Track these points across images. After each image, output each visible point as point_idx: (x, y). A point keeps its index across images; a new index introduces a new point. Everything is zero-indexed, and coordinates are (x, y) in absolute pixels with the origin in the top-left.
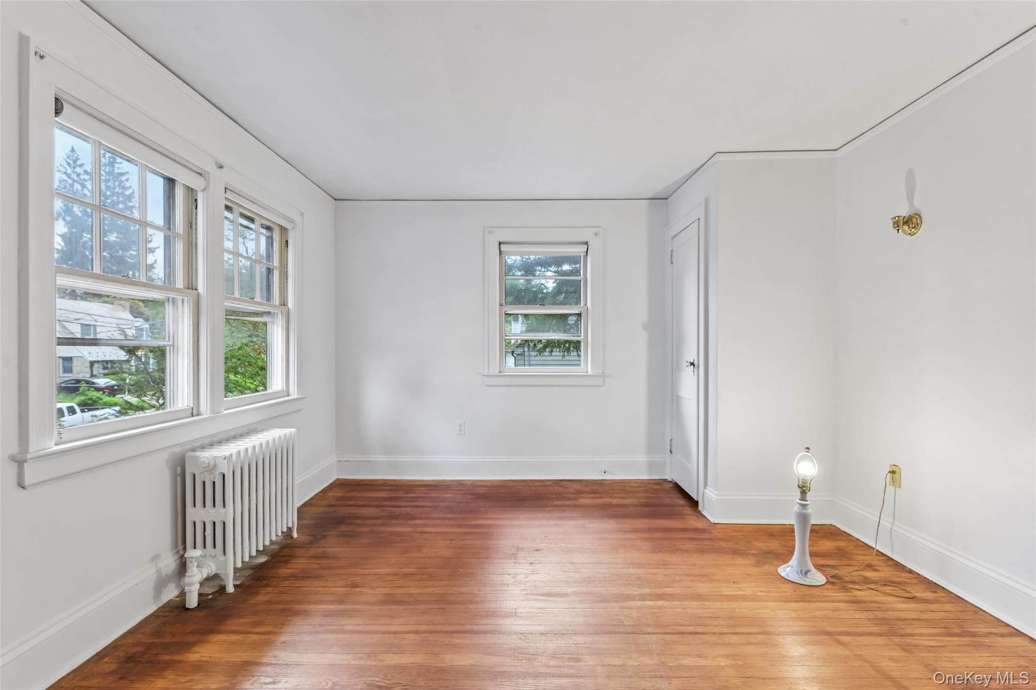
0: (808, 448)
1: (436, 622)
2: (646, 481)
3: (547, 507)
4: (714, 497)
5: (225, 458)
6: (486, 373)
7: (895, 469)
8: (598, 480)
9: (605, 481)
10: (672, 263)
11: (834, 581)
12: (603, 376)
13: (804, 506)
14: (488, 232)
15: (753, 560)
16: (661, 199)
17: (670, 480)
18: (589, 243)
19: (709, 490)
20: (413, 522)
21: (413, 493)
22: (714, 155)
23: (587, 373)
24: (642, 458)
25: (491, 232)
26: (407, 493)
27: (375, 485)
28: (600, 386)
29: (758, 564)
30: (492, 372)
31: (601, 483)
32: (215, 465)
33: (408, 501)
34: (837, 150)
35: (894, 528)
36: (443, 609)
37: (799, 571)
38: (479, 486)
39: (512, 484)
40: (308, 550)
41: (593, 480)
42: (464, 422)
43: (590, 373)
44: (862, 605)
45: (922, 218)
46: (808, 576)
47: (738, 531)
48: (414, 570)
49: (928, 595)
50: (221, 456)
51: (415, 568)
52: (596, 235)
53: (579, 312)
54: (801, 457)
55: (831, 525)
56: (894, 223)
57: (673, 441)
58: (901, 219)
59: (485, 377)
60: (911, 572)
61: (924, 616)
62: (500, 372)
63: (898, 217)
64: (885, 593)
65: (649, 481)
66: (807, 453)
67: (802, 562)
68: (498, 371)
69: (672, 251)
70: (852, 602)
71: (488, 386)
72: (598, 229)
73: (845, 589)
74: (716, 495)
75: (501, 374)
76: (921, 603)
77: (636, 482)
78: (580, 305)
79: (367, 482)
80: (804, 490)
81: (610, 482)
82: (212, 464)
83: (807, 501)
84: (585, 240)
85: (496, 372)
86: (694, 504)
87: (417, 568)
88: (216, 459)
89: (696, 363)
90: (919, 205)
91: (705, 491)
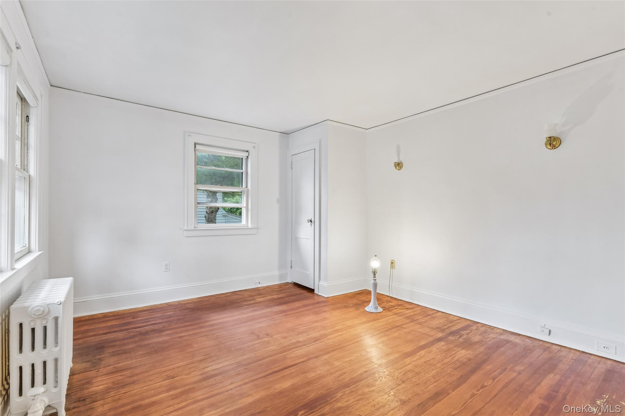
0: (376, 256)
1: (250, 375)
2: (280, 285)
3: (242, 306)
4: (326, 285)
5: (61, 304)
6: (186, 228)
7: (392, 261)
8: (255, 288)
9: (259, 288)
10: (292, 168)
11: (384, 309)
12: (257, 228)
13: (375, 280)
14: (188, 135)
15: (353, 309)
16: (286, 134)
17: (290, 282)
18: (249, 151)
19: (321, 282)
20: (164, 333)
21: (140, 317)
22: (326, 120)
23: (248, 227)
24: (276, 273)
25: (190, 136)
26: (134, 318)
27: (98, 318)
28: (255, 234)
29: (357, 309)
30: (190, 228)
31: (257, 289)
32: (49, 311)
33: (143, 323)
34: (367, 129)
35: (393, 285)
36: (246, 368)
37: (375, 308)
38: (188, 303)
39: (206, 299)
40: (98, 371)
41: (253, 288)
42: (169, 263)
43: (250, 226)
44: (398, 314)
45: (403, 164)
46: (378, 309)
47: (339, 299)
48: (202, 357)
49: (410, 306)
50: (56, 302)
51: (202, 356)
52: (254, 148)
53: (241, 191)
54: (373, 259)
55: (365, 289)
56: (395, 165)
57: (292, 262)
58: (397, 163)
59: (185, 231)
60: (400, 300)
61: (416, 313)
62: (195, 228)
63: (396, 162)
64: (400, 309)
65: (281, 284)
66: (376, 258)
67: (375, 304)
68: (194, 227)
69: (292, 162)
70: (395, 314)
71: (186, 237)
72: (255, 144)
73: (390, 311)
74: (327, 284)
75: (195, 229)
76: (411, 309)
77: (275, 286)
78: (242, 186)
79: (87, 318)
80: (374, 273)
81: (262, 288)
82: (46, 311)
83: (376, 278)
84: (247, 149)
85: (193, 228)
86: (312, 291)
87: (203, 356)
88: (49, 306)
89: (313, 220)
90: (402, 159)
91: (319, 283)
